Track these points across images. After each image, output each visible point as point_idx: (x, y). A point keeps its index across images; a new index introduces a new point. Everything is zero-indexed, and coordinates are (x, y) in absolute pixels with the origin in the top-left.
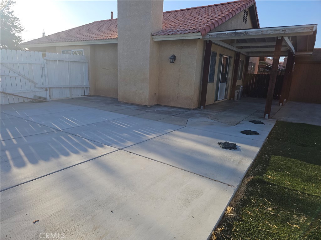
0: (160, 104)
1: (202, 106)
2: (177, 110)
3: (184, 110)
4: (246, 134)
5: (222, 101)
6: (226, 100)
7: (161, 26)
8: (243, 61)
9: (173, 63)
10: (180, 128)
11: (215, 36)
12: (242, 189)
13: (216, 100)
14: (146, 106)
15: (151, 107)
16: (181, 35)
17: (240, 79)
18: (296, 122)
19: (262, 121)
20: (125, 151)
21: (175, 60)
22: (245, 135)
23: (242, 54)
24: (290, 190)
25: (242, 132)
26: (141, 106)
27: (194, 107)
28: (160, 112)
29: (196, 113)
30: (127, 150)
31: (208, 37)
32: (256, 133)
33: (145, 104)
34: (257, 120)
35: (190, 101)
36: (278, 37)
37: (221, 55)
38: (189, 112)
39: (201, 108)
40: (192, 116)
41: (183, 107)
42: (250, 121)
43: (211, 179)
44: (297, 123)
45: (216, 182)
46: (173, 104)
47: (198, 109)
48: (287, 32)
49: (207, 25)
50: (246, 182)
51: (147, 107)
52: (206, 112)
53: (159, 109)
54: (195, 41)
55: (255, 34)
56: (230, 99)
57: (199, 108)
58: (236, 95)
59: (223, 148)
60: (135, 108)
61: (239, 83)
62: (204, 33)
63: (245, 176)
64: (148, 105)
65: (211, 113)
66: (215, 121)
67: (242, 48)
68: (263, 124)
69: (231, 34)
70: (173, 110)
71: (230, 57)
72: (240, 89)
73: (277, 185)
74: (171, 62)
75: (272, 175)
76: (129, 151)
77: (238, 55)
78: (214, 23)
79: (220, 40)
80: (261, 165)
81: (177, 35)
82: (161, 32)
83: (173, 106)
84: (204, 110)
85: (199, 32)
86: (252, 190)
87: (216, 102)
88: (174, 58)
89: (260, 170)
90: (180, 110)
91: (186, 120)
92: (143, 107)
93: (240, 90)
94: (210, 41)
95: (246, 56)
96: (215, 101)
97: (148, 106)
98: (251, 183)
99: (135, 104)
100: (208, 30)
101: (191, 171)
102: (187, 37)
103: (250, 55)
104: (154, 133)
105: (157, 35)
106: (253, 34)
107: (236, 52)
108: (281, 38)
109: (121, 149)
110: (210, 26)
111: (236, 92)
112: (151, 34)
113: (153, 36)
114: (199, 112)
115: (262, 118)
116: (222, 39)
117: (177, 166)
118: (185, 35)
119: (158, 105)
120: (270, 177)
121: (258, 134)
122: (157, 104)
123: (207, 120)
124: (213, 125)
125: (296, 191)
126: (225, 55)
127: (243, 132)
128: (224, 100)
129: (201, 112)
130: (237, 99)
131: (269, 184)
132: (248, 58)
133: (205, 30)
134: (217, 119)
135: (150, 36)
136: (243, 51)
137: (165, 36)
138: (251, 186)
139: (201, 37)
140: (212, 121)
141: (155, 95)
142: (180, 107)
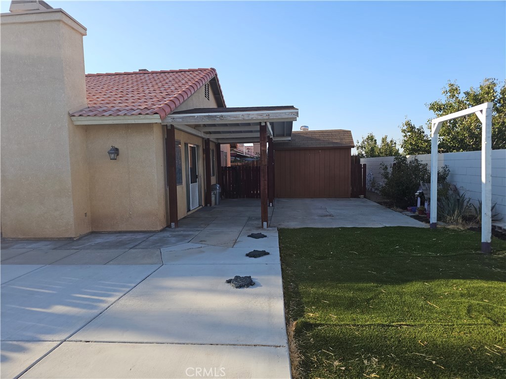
0: (96, 231)
1: (173, 224)
2: (134, 237)
3: (147, 235)
4: (255, 258)
5: (196, 209)
6: (201, 207)
7: (84, 101)
8: (213, 150)
9: (116, 159)
10: (155, 269)
11: (180, 120)
12: (293, 346)
13: (189, 210)
14: (71, 238)
15: (81, 238)
16: (126, 117)
17: (214, 175)
18: (299, 227)
19: (263, 233)
20: (76, 341)
21: (118, 155)
22: (253, 259)
23: (211, 141)
24: (341, 325)
25: (247, 255)
26: (59, 239)
27: (162, 228)
28: (103, 246)
29: (168, 237)
30: (79, 339)
31: (169, 121)
32: (264, 253)
33: (67, 236)
34: (256, 232)
35: (154, 218)
36: (261, 123)
37: (186, 144)
38: (155, 238)
39: (172, 227)
40: (164, 243)
41: (143, 229)
42: (249, 236)
43: (248, 345)
44: (300, 229)
45: (258, 347)
46: (123, 228)
47: (167, 228)
48: (272, 117)
49: (165, 104)
50: (292, 333)
51: (74, 241)
52: (182, 232)
53: (99, 240)
54: (149, 126)
55: (234, 119)
56: (206, 205)
57: (169, 226)
58: (213, 199)
59: (236, 288)
60: (49, 247)
61: (213, 180)
62: (163, 114)
63: (286, 324)
64: (74, 236)
65: (191, 233)
66: (203, 246)
67: (210, 133)
68: (266, 236)
69: (203, 118)
70: (125, 237)
71: (197, 146)
72: (216, 189)
73: (326, 324)
74: (111, 159)
75: (312, 312)
76: (83, 339)
77: (207, 142)
78: (174, 100)
79: (186, 125)
80: (294, 300)
81: (119, 117)
82: (86, 110)
83: (123, 230)
84: (177, 229)
85: (156, 113)
86: (304, 343)
87: (190, 213)
88: (115, 152)
89: (295, 307)
90: (139, 236)
91: (158, 252)
92: (65, 242)
93: (218, 191)
94: (172, 126)
95: (215, 143)
96: (188, 212)
97: (75, 238)
98: (299, 332)
99: (45, 238)
100: (168, 110)
101: (214, 343)
102: (136, 120)
103: (220, 141)
104: (115, 291)
105: (80, 115)
106: (232, 119)
107: (203, 138)
108: (264, 124)
109: (65, 341)
110: (169, 104)
111: (212, 194)
112: (69, 113)
113: (73, 118)
114: (171, 233)
115: (260, 228)
116: (189, 124)
117: (188, 342)
118: (134, 117)
119: (92, 233)
120: (311, 315)
121: (268, 254)
122: (90, 231)
123: (190, 245)
124: (204, 252)
125: (347, 325)
126: (191, 144)
127: (250, 255)
128: (198, 208)
129: (174, 233)
130: (216, 204)
131: (317, 325)
132: (218, 146)
133: (165, 111)
134: (204, 241)
135: (66, 117)
136: (212, 137)
137: (96, 118)
138: (299, 336)
139: (159, 121)
140: (200, 245)
141: (86, 216)
142: (136, 230)
